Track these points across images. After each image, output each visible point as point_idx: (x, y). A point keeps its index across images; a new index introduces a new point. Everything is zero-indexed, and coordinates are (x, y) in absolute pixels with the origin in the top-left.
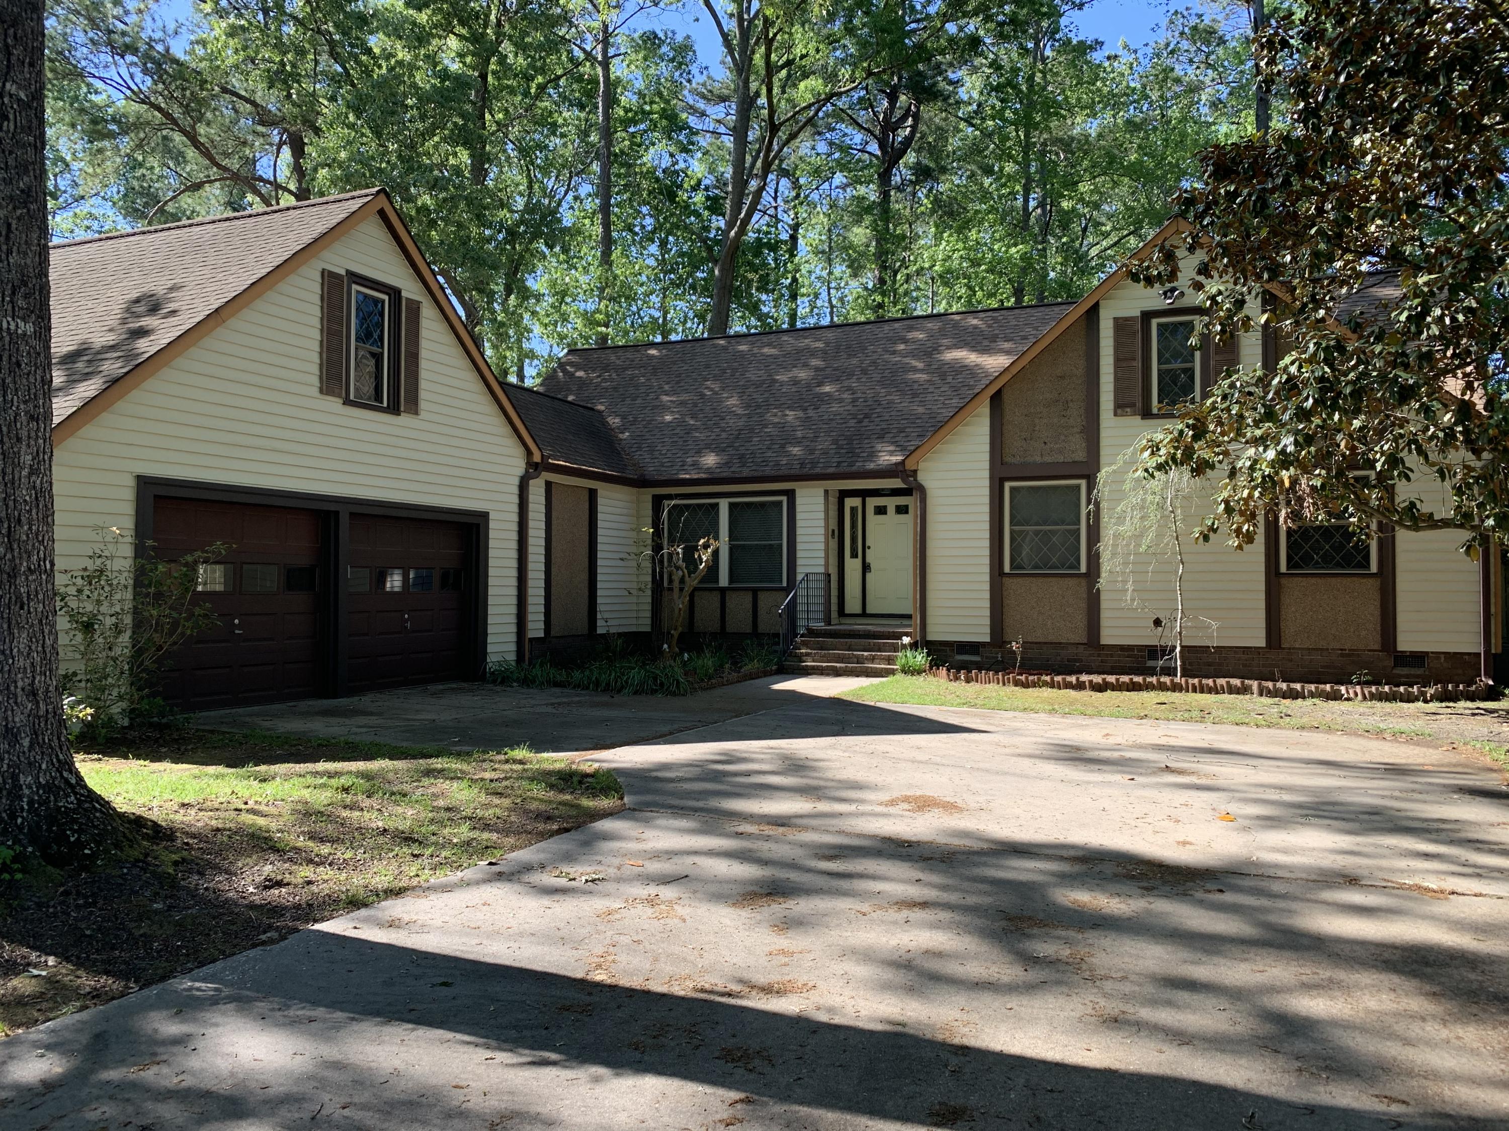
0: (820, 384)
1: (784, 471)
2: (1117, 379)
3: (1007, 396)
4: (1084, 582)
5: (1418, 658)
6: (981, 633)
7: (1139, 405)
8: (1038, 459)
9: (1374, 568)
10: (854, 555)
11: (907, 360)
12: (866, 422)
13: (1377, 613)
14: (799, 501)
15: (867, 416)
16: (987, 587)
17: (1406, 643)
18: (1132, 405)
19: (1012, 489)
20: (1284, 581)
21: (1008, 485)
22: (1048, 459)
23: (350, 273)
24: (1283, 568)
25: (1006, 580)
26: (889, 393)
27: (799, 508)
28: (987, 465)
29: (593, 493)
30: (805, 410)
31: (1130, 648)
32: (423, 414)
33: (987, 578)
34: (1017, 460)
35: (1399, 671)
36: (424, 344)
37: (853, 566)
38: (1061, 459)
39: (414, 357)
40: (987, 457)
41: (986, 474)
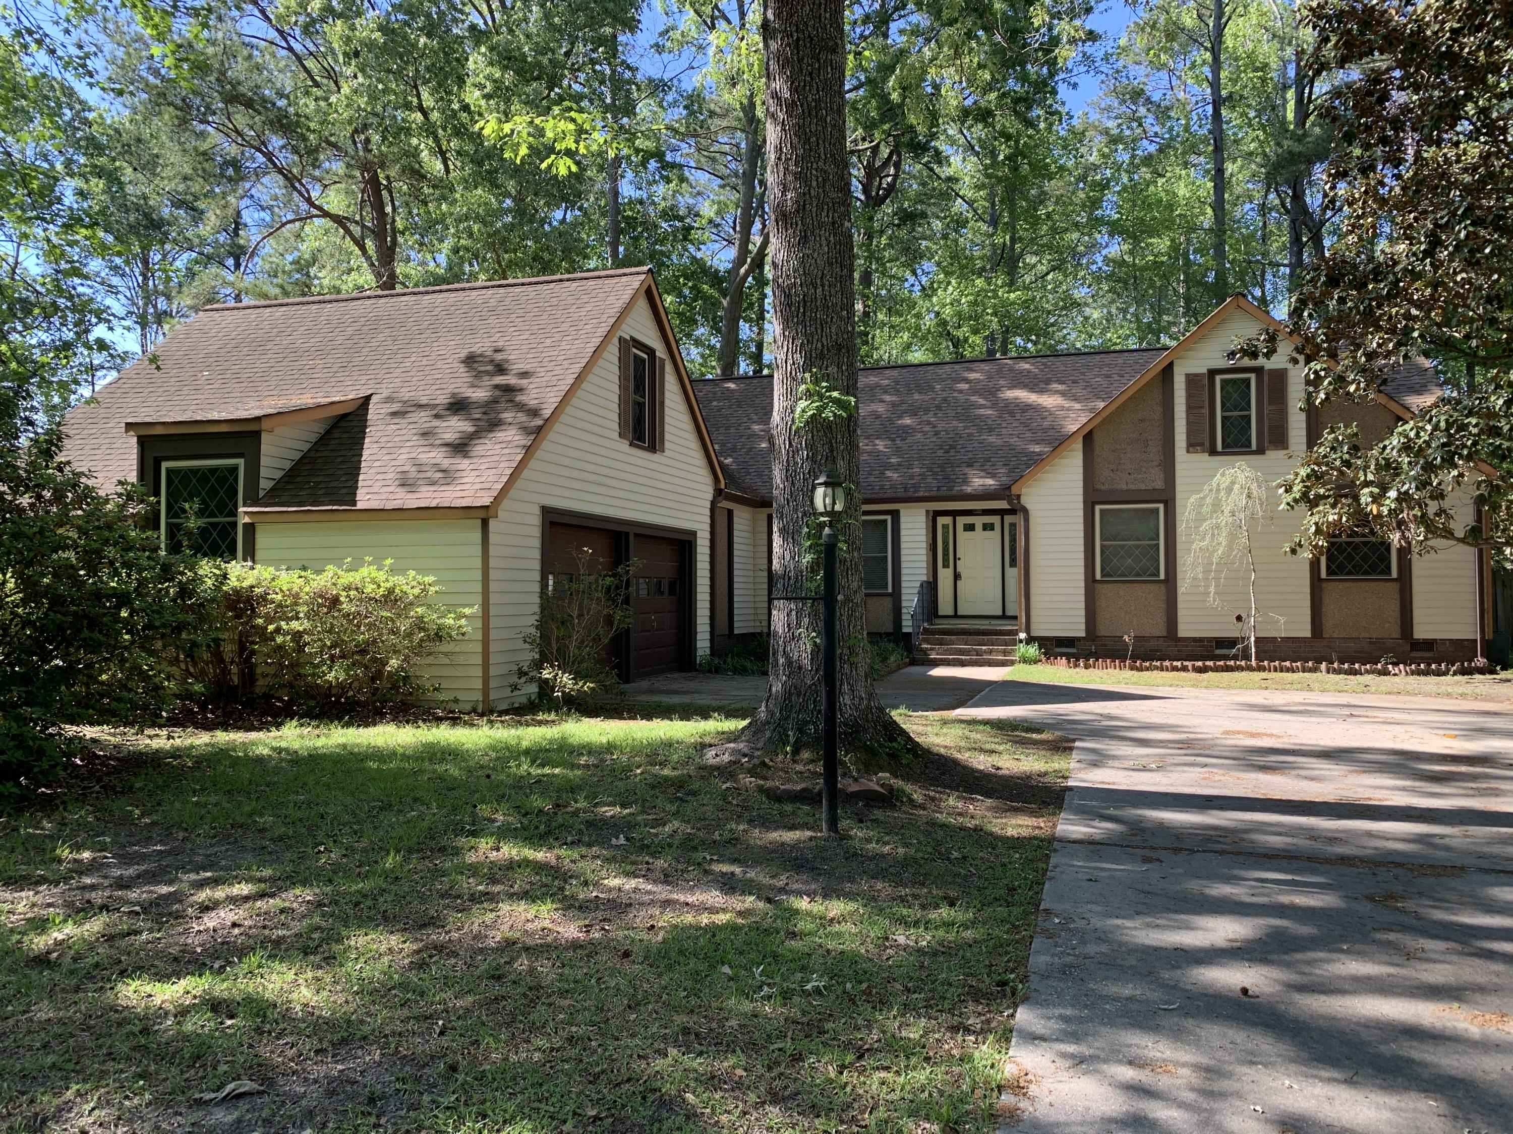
0: (900, 417)
1: (889, 494)
2: (1189, 423)
3: (1097, 436)
4: (1163, 586)
5: (1429, 644)
6: (1079, 631)
7: (1207, 444)
8: (1124, 487)
9: (1394, 574)
10: (946, 565)
11: (973, 398)
12: (952, 453)
13: (1397, 609)
14: (903, 519)
15: (952, 447)
16: (1083, 591)
17: (1421, 632)
18: (1201, 444)
19: (1101, 511)
20: (1324, 585)
21: (1098, 508)
22: (1132, 487)
23: (633, 339)
24: (1323, 575)
25: (1097, 585)
26: (966, 428)
27: (903, 525)
28: (1081, 491)
29: (730, 513)
30: (893, 440)
31: (1201, 640)
32: (667, 453)
33: (1082, 584)
34: (1106, 487)
35: (1414, 654)
36: (667, 394)
37: (945, 576)
38: (1143, 487)
39: (662, 404)
40: (1081, 484)
41: (1081, 499)
